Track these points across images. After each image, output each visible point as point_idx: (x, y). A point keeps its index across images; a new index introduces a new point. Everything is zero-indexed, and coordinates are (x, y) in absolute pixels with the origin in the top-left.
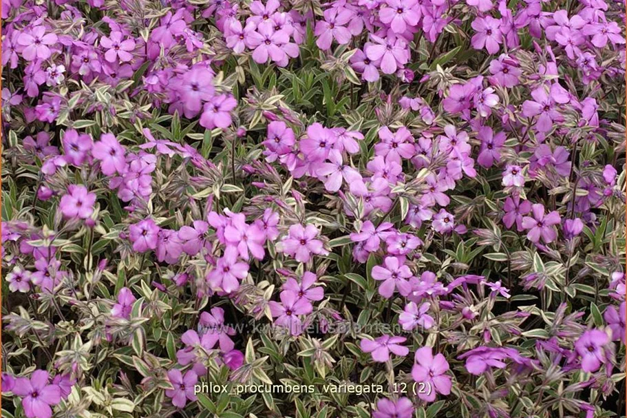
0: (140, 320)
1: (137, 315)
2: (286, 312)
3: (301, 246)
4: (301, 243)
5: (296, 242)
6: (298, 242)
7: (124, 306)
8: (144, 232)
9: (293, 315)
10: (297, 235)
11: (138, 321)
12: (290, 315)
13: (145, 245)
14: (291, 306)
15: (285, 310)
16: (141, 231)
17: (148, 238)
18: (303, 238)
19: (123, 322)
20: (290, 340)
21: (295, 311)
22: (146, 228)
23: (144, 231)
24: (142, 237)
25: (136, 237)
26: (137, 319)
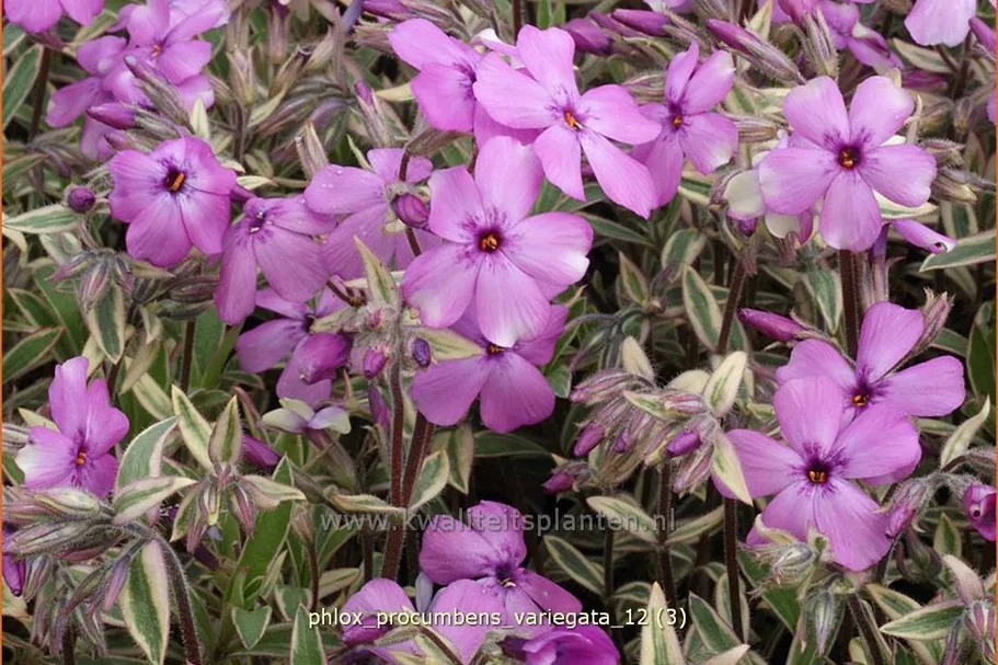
0: (156, 490)
1: (145, 472)
2: (807, 472)
3: (842, 178)
4: (840, 161)
5: (818, 159)
6: (828, 158)
7: (82, 448)
8: (173, 180)
9: (836, 482)
10: (819, 128)
11: (144, 495)
12: (825, 482)
13: (179, 234)
14: (825, 440)
15: (798, 461)
16: (160, 172)
17: (190, 206)
18: (846, 138)
19: (74, 498)
20: (837, 589)
21: (844, 463)
22: (179, 164)
23: (173, 173)
24: (166, 197)
25: (141, 196)
26: (141, 486)
